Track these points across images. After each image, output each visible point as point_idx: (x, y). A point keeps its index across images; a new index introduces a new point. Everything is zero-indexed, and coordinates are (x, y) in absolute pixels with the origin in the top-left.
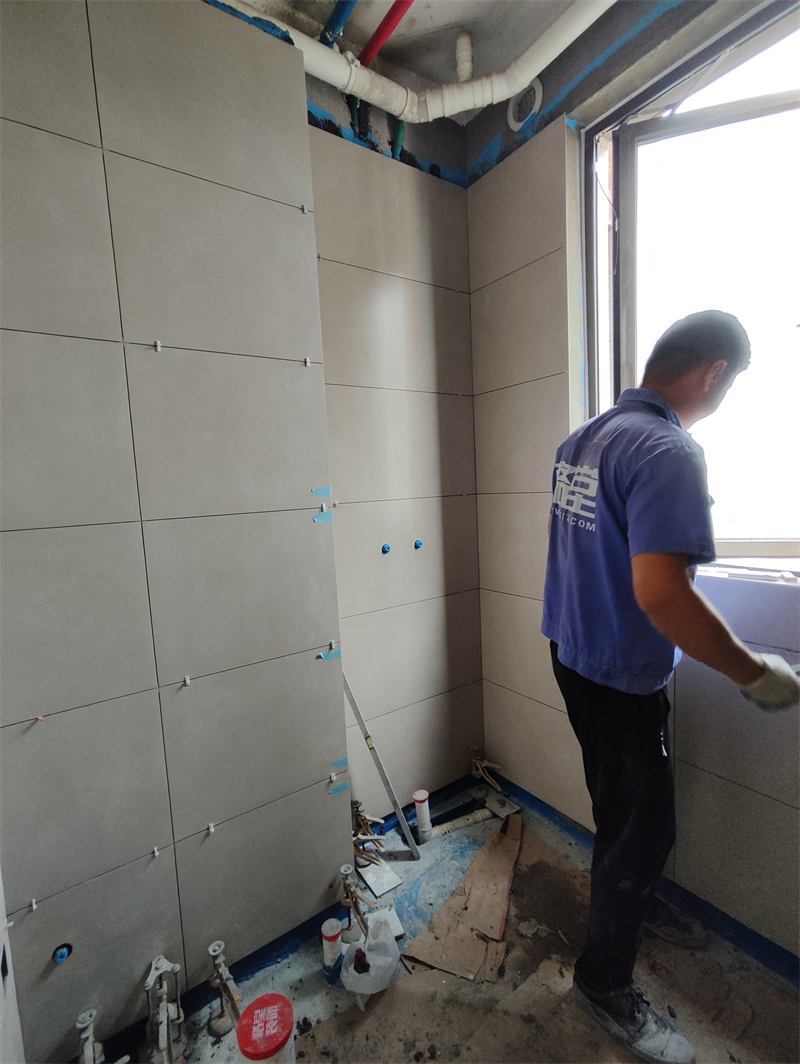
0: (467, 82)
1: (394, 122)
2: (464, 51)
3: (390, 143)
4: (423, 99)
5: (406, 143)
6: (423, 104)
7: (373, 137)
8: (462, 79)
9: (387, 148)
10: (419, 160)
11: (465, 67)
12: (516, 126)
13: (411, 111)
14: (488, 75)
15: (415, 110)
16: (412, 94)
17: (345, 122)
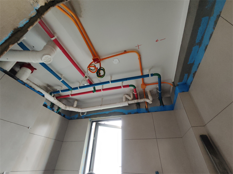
0: (75, 107)
1: (59, 108)
3: (57, 110)
4: (66, 107)
5: (60, 111)
7: (54, 108)
9: (56, 111)
10: (62, 114)
11: (75, 105)
12: (81, 115)
14: (79, 108)
15: (64, 108)
16: (64, 106)
17: (49, 105)
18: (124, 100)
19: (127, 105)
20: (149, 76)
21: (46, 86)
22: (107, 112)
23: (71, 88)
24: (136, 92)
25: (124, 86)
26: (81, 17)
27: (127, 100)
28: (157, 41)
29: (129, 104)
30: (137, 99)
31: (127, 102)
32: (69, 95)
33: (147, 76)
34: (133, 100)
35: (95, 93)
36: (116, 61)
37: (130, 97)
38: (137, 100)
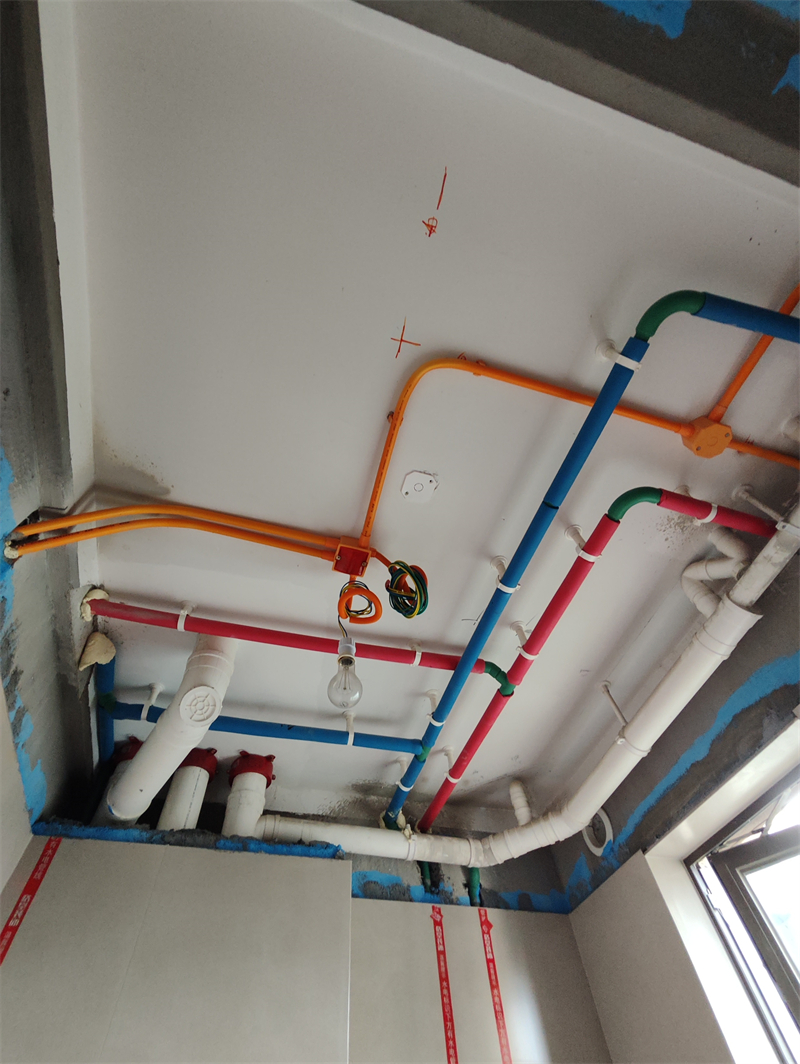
0: (528, 825)
1: (469, 871)
2: (518, 798)
3: (466, 886)
4: (487, 847)
5: (483, 882)
6: (488, 852)
7: (446, 886)
8: (522, 822)
9: (462, 893)
10: (504, 895)
11: (522, 812)
12: (598, 852)
13: (477, 860)
15: (481, 858)
16: (476, 845)
17: (414, 880)
18: (704, 605)
19: (750, 619)
20: (630, 372)
21: (358, 796)
22: (699, 750)
23: (415, 743)
24: (702, 508)
25: (595, 544)
26: (167, 491)
27: (719, 589)
28: (432, 229)
29: (753, 608)
30: (768, 530)
31: (728, 602)
32: (447, 784)
33: (619, 376)
34: (749, 560)
35: (521, 690)
36: (419, 487)
37: (722, 557)
38: (774, 541)
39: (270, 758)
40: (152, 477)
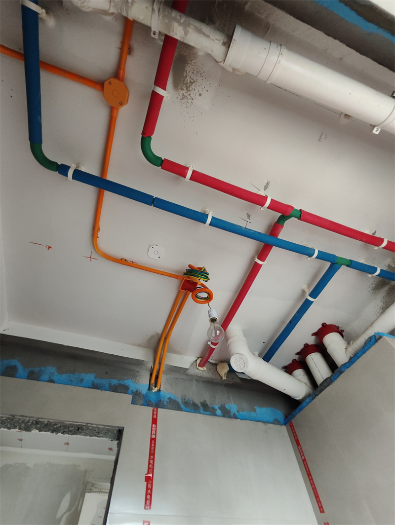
25: (180, 170)
36: (156, 253)
39: (324, 325)
40: (152, 336)
